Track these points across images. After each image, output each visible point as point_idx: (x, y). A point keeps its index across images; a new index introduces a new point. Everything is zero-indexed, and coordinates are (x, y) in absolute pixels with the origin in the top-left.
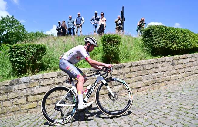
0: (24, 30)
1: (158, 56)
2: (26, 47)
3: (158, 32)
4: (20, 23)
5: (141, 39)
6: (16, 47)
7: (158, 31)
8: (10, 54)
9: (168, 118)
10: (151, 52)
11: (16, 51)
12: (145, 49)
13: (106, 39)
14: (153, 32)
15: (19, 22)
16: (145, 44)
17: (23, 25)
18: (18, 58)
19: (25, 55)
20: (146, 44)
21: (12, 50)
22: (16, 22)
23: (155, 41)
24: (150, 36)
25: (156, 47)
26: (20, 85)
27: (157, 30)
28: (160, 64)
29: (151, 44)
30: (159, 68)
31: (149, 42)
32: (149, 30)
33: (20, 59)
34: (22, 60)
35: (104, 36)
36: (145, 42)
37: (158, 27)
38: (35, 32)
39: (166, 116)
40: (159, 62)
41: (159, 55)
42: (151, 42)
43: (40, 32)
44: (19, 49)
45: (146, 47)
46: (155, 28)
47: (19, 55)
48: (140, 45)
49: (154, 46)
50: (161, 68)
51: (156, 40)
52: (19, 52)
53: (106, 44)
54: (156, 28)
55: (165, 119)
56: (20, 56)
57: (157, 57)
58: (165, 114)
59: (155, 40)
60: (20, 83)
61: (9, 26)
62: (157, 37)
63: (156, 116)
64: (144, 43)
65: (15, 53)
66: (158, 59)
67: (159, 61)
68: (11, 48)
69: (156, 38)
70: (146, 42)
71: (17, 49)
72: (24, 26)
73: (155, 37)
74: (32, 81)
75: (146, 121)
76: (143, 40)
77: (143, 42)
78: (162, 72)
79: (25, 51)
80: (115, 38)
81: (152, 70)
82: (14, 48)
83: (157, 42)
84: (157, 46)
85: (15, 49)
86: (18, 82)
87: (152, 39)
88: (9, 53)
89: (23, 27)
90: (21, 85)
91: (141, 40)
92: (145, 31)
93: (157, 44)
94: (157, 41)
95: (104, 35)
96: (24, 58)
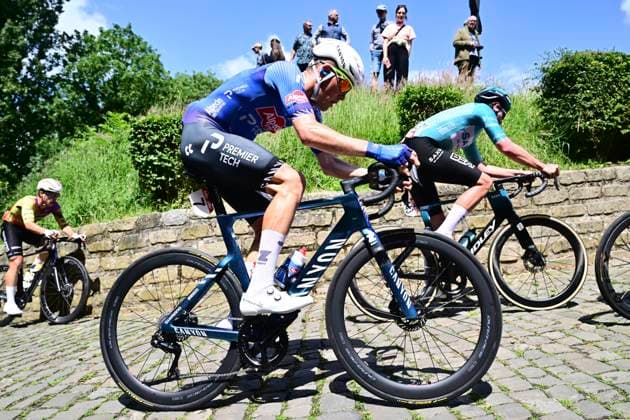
0: (159, 71)
1: (590, 161)
2: (175, 126)
3: (600, 78)
4: (148, 46)
5: (534, 99)
6: (148, 123)
7: (600, 72)
8: (133, 145)
9: (590, 356)
10: (566, 145)
11: (150, 134)
12: (544, 138)
13: (412, 102)
14: (580, 76)
15: (146, 43)
16: (546, 120)
17: (157, 53)
18: (156, 154)
19: (173, 147)
20: (551, 118)
21: (139, 133)
22: (139, 44)
23: (585, 109)
24: (567, 91)
25: (586, 129)
26: (160, 232)
27: (594, 71)
28: (595, 188)
29: (566, 120)
30: (587, 203)
31: (561, 112)
32: (567, 69)
33: (160, 159)
34: (165, 161)
35: (407, 94)
36: (546, 111)
37: (600, 60)
38: (191, 75)
39: (586, 348)
40: (591, 183)
41: (594, 157)
42: (568, 110)
43: (205, 74)
44: (156, 130)
45: (547, 128)
46: (589, 61)
47: (158, 146)
48: (526, 122)
49: (579, 125)
50: (594, 202)
51: (588, 105)
52: (156, 137)
53: (411, 117)
54: (594, 62)
55: (581, 356)
56: (161, 149)
57: (586, 164)
58: (585, 342)
59: (583, 107)
60: (162, 227)
61: (119, 56)
62: (594, 95)
63: (555, 345)
64: (542, 114)
65: (146, 141)
66: (589, 170)
67: (590, 178)
68: (137, 128)
69: (587, 99)
70: (549, 111)
71: (152, 129)
72: (159, 56)
73: (584, 96)
74: (193, 221)
75: (521, 355)
76: (539, 103)
77: (541, 110)
78: (599, 215)
79: (172, 135)
80: (442, 97)
81: (562, 209)
82: (143, 128)
83: (591, 114)
84: (591, 124)
85: (146, 129)
86: (157, 225)
87: (573, 101)
88: (131, 140)
89: (157, 61)
90: (164, 231)
91: (534, 104)
92: (552, 74)
93: (589, 119)
94: (592, 108)
95: (405, 90)
96: (171, 155)
